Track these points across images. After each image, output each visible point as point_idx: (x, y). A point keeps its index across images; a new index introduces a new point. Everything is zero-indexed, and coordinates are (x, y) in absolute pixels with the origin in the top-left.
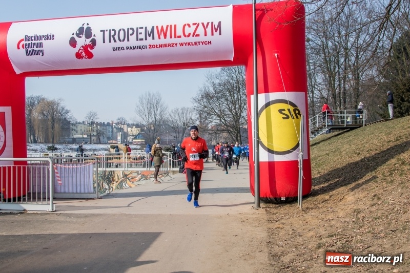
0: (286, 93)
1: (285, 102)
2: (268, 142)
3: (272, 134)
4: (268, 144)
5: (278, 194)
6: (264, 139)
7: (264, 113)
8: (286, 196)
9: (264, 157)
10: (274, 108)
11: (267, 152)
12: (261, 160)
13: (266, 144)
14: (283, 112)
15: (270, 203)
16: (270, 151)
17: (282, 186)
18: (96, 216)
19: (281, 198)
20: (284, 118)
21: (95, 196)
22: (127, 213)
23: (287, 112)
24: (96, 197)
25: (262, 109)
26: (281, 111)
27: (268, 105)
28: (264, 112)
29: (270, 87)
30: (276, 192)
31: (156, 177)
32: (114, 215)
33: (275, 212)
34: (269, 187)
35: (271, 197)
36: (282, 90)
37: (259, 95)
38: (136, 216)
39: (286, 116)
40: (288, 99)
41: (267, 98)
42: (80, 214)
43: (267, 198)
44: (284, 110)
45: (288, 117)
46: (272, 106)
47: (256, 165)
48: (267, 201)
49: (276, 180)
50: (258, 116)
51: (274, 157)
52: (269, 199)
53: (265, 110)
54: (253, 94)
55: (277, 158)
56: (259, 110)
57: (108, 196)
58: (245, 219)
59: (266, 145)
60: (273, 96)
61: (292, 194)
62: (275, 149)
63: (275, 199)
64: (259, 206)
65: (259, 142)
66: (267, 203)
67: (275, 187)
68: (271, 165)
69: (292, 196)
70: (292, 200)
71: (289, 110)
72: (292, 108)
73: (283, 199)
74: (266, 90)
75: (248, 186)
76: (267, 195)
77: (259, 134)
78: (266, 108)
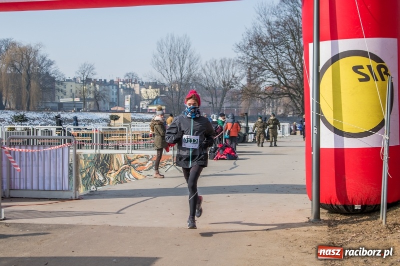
0: (365, 40)
1: (363, 54)
2: (334, 118)
3: (341, 105)
4: (334, 122)
5: (350, 199)
6: (328, 112)
7: (329, 71)
8: (362, 203)
9: (328, 141)
10: (346, 65)
11: (333, 134)
12: (321, 146)
13: (331, 121)
14: (359, 70)
15: (337, 213)
16: (338, 132)
17: (356, 188)
18: (65, 228)
19: (353, 206)
20: (361, 80)
21: (72, 194)
22: (112, 224)
23: (366, 71)
24: (73, 197)
25: (326, 66)
26: (356, 69)
27: (335, 59)
28: (330, 69)
29: (339, 31)
30: (346, 197)
31: (157, 169)
32: (92, 227)
33: (343, 228)
34: (335, 188)
35: (339, 203)
36: (358, 35)
37: (321, 43)
38: (125, 229)
39: (364, 77)
40: (368, 50)
41: (334, 48)
42: (41, 225)
43: (332, 205)
44: (361, 67)
45: (367, 79)
46: (342, 62)
47: (314, 153)
48: (332, 210)
49: (346, 178)
50: (319, 76)
51: (343, 142)
52: (335, 207)
53: (331, 66)
54: (312, 41)
55: (349, 144)
56: (321, 67)
57: (92, 195)
58: (292, 240)
59: (332, 123)
60: (345, 45)
61: (373, 200)
62: (345, 130)
63: (345, 206)
64: (318, 217)
65: (320, 117)
66: (332, 213)
67: (345, 188)
68: (339, 154)
69: (372, 204)
70: (370, 210)
71: (369, 67)
72: (374, 65)
73: (357, 207)
74: (334, 36)
76: (332, 201)
77: (319, 105)
78: (332, 63)
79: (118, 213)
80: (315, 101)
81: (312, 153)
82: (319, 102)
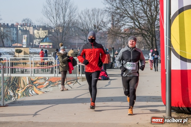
4: (181, 52)
6: (176, 46)
9: (177, 65)
11: (179, 60)
12: (172, 69)
13: (178, 51)
15: (182, 113)
16: (183, 59)
25: (175, 16)
28: (177, 18)
30: (189, 102)
31: (63, 84)
34: (181, 96)
35: (184, 106)
41: (180, 3)
43: (179, 107)
47: (167, 73)
48: (179, 111)
49: (189, 89)
50: (170, 22)
51: (187, 65)
52: (181, 109)
55: (190, 67)
59: (179, 53)
63: (188, 108)
64: (170, 115)
65: (171, 49)
66: (179, 113)
67: (188, 96)
75: (159, 94)
76: (179, 105)
77: (171, 41)
78: (179, 13)
79: (35, 114)
80: (168, 38)
81: (166, 73)
82: (171, 39)
